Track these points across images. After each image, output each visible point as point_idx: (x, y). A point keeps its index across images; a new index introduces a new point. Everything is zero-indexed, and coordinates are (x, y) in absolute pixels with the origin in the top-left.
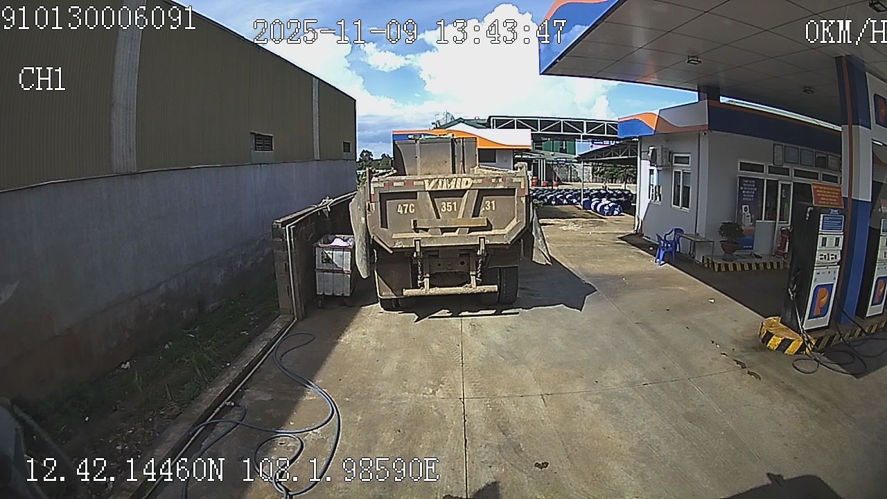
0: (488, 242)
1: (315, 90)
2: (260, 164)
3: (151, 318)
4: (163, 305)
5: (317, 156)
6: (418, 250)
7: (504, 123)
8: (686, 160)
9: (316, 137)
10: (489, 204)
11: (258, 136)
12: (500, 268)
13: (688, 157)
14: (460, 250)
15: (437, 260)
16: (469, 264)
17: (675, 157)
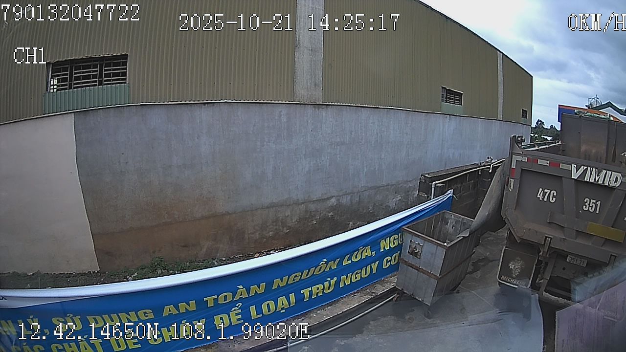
2: (450, 115)
4: (332, 214)
6: (546, 247)
9: (501, 101)
11: (449, 92)
15: (563, 262)
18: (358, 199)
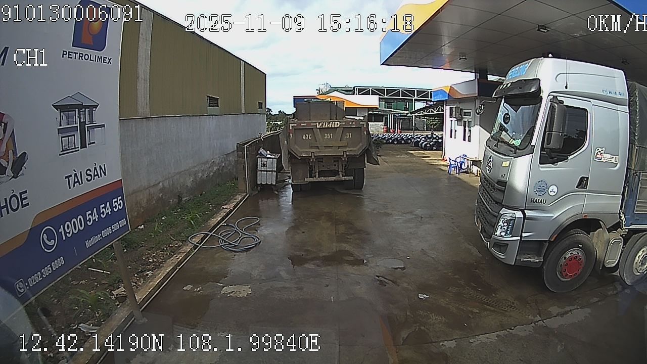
0: (347, 153)
1: (242, 68)
2: (212, 115)
3: (154, 202)
4: (161, 195)
5: (243, 112)
6: (313, 157)
7: (363, 91)
8: (469, 114)
9: (243, 99)
10: (349, 135)
11: (211, 98)
12: (355, 169)
13: (470, 112)
14: (334, 158)
15: (322, 163)
16: (338, 166)
17: (464, 112)
18: (172, 182)
